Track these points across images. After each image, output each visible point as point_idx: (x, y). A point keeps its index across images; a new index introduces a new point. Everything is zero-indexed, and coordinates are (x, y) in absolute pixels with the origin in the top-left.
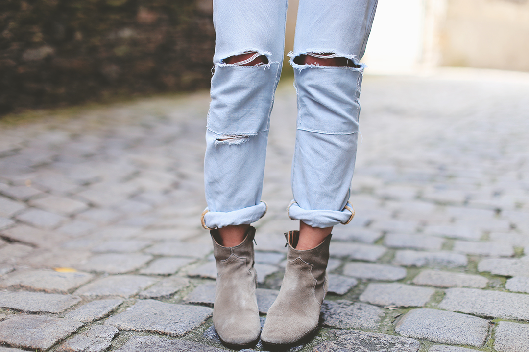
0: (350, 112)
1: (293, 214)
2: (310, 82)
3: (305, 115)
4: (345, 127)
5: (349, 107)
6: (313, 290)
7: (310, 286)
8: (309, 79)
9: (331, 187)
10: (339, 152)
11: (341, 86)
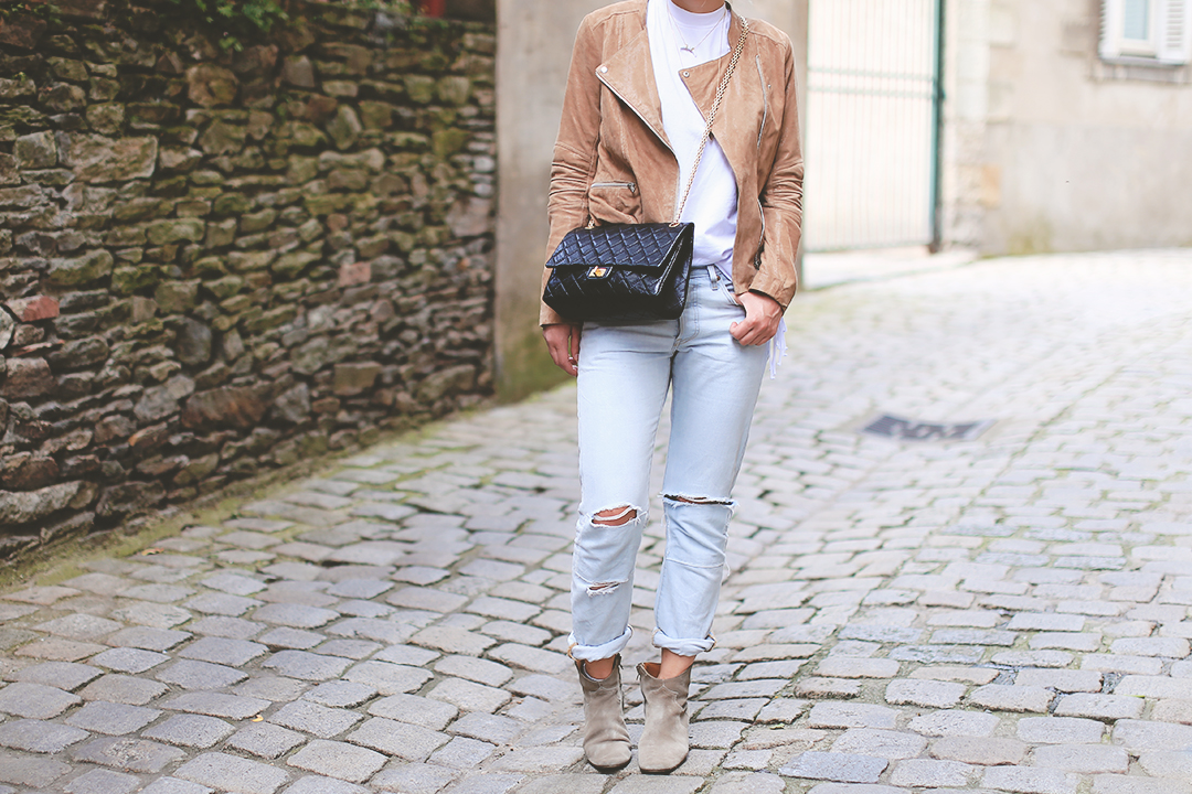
0: (719, 545)
1: (657, 642)
2: (684, 518)
3: (676, 546)
4: (714, 560)
5: (718, 541)
6: (678, 718)
7: (677, 714)
8: (684, 515)
9: (699, 617)
10: (707, 583)
11: (712, 522)
